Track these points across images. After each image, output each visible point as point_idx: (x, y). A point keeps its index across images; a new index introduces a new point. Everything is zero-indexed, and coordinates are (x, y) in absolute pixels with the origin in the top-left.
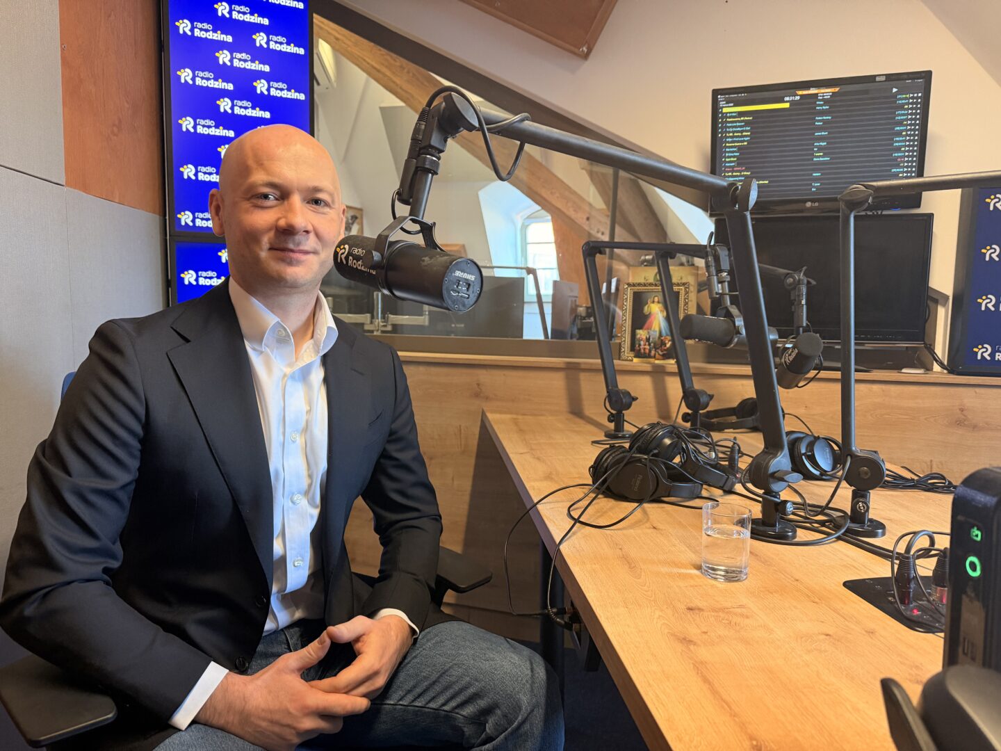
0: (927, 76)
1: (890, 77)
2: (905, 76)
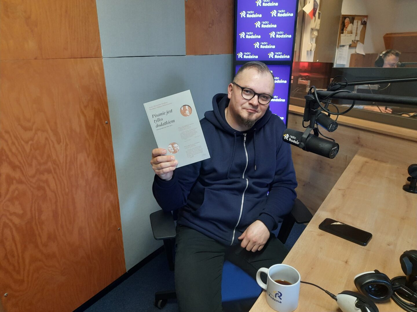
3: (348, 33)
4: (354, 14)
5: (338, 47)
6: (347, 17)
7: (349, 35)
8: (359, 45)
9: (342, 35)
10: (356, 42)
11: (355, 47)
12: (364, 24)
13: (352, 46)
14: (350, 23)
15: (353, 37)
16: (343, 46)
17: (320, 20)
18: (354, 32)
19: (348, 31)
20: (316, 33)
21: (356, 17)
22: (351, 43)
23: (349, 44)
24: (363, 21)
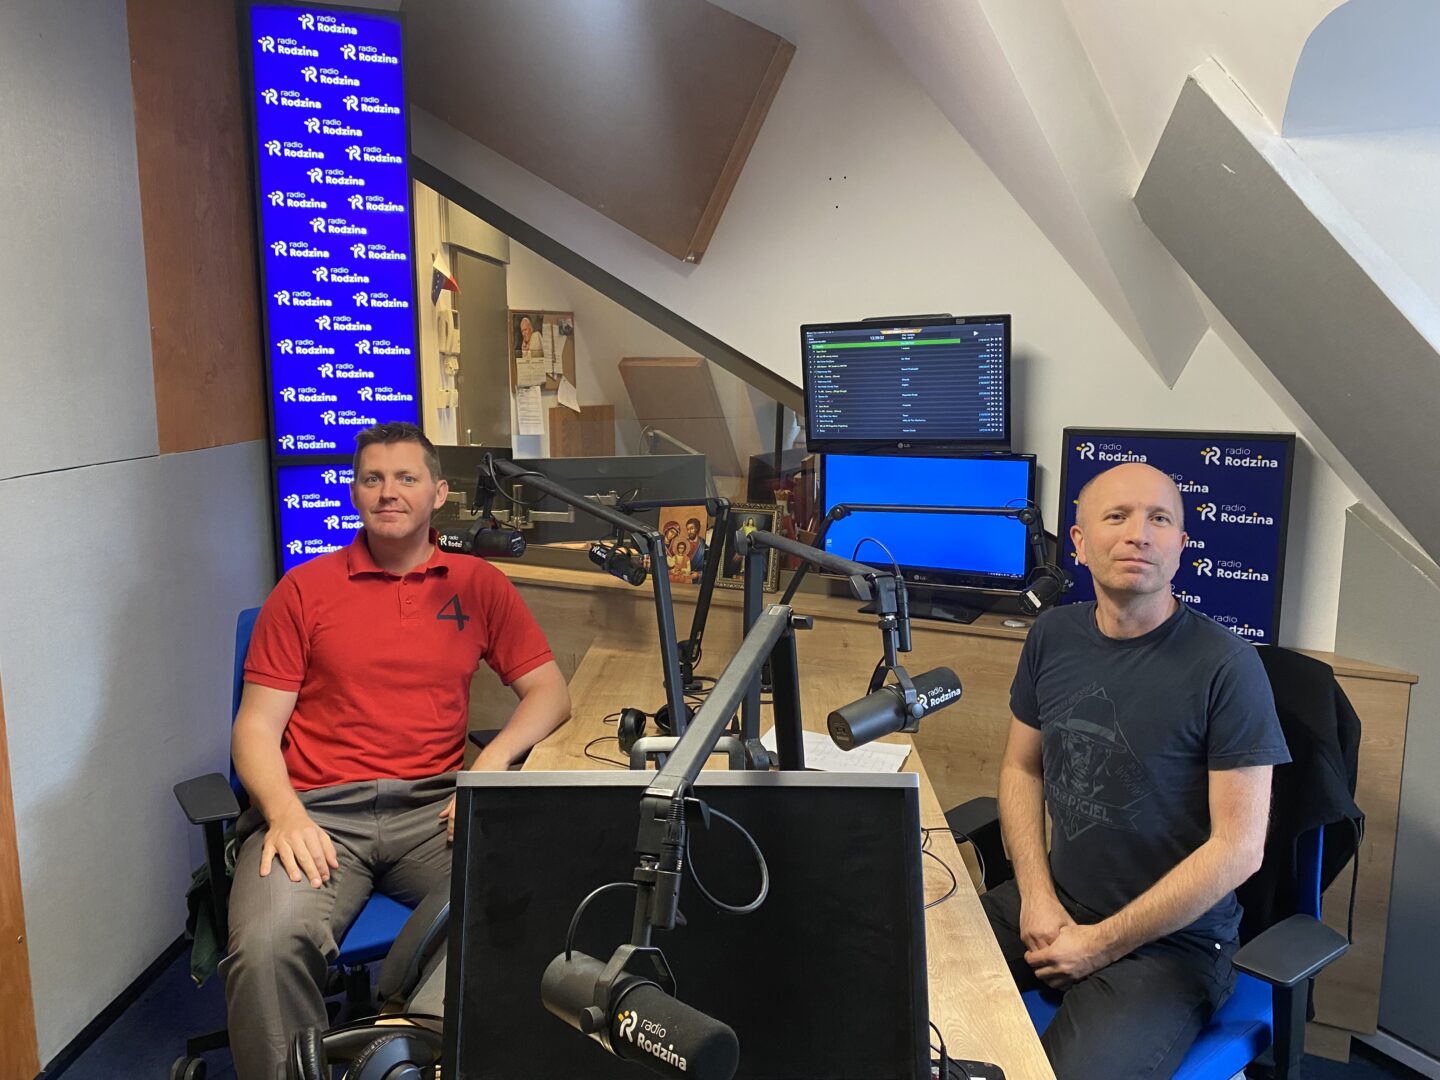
0: (1006, 319)
1: (970, 320)
2: (984, 320)
3: (533, 356)
4: (540, 309)
5: (514, 392)
6: (526, 316)
7: (537, 360)
8: (564, 385)
9: (518, 360)
10: (555, 377)
11: (557, 390)
12: (568, 332)
13: (547, 387)
14: (534, 331)
15: (546, 366)
16: (528, 388)
17: (458, 331)
18: (548, 352)
19: (532, 351)
20: (454, 364)
21: (545, 316)
22: (544, 379)
23: (540, 382)
24: (564, 325)
